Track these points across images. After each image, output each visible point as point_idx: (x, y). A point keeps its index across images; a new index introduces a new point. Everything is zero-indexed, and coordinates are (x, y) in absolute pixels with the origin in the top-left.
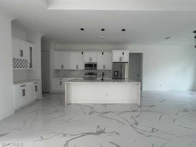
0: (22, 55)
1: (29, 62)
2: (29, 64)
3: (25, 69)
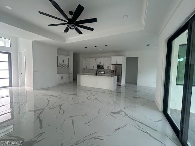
0: (63, 62)
1: (67, 65)
2: (67, 66)
3: (65, 68)
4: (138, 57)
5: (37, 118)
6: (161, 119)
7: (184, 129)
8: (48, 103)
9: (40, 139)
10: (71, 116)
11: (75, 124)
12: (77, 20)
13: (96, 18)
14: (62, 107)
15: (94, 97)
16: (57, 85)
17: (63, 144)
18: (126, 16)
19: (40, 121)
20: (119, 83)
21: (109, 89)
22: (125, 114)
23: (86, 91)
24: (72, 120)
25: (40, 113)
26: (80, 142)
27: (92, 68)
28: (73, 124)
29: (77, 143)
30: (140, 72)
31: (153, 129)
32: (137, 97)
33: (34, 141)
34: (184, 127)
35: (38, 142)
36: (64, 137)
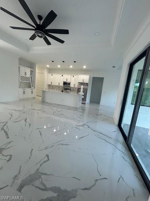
4: (104, 78)
5: (2, 130)
6: (116, 130)
7: (130, 136)
8: (11, 117)
9: (8, 146)
10: (38, 129)
11: (42, 134)
12: (47, 28)
13: (68, 30)
14: (27, 121)
15: (60, 113)
16: (19, 99)
17: (32, 149)
18: (97, 34)
19: (5, 132)
20: (84, 102)
21: (74, 107)
22: (88, 127)
23: (52, 108)
24: (39, 131)
25: (4, 125)
26: (49, 147)
27: (58, 85)
28: (41, 134)
29: (46, 147)
30: (104, 93)
31: (109, 137)
32: (99, 114)
33: (3, 149)
34: (130, 135)
35: (7, 149)
36: (33, 144)
